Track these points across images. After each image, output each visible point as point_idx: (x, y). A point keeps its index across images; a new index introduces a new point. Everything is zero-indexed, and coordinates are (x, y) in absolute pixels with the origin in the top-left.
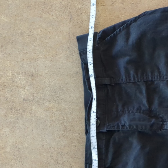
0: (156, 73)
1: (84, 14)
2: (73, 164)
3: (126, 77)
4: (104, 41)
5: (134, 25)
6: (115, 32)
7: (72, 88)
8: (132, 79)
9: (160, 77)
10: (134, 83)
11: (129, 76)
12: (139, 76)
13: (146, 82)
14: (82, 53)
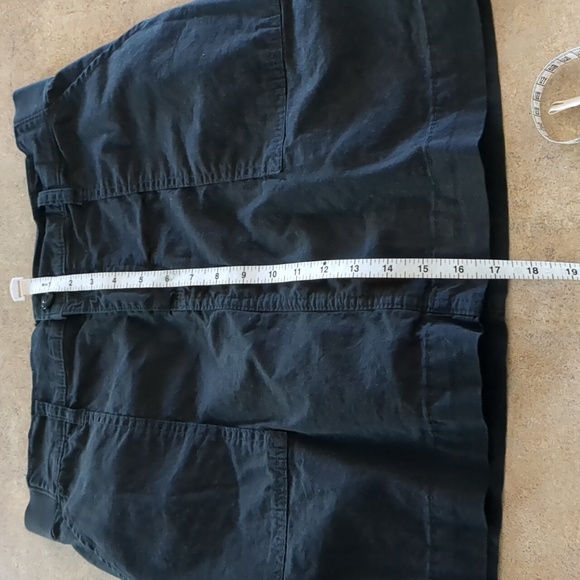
0: (162, 173)
1: (36, 36)
2: (20, 403)
3: (104, 185)
4: (61, 98)
5: (116, 54)
6: (80, 76)
7: (17, 218)
8: (116, 190)
9: (169, 181)
10: (121, 199)
11: (111, 183)
12: (129, 178)
13: (143, 195)
14: (18, 130)
